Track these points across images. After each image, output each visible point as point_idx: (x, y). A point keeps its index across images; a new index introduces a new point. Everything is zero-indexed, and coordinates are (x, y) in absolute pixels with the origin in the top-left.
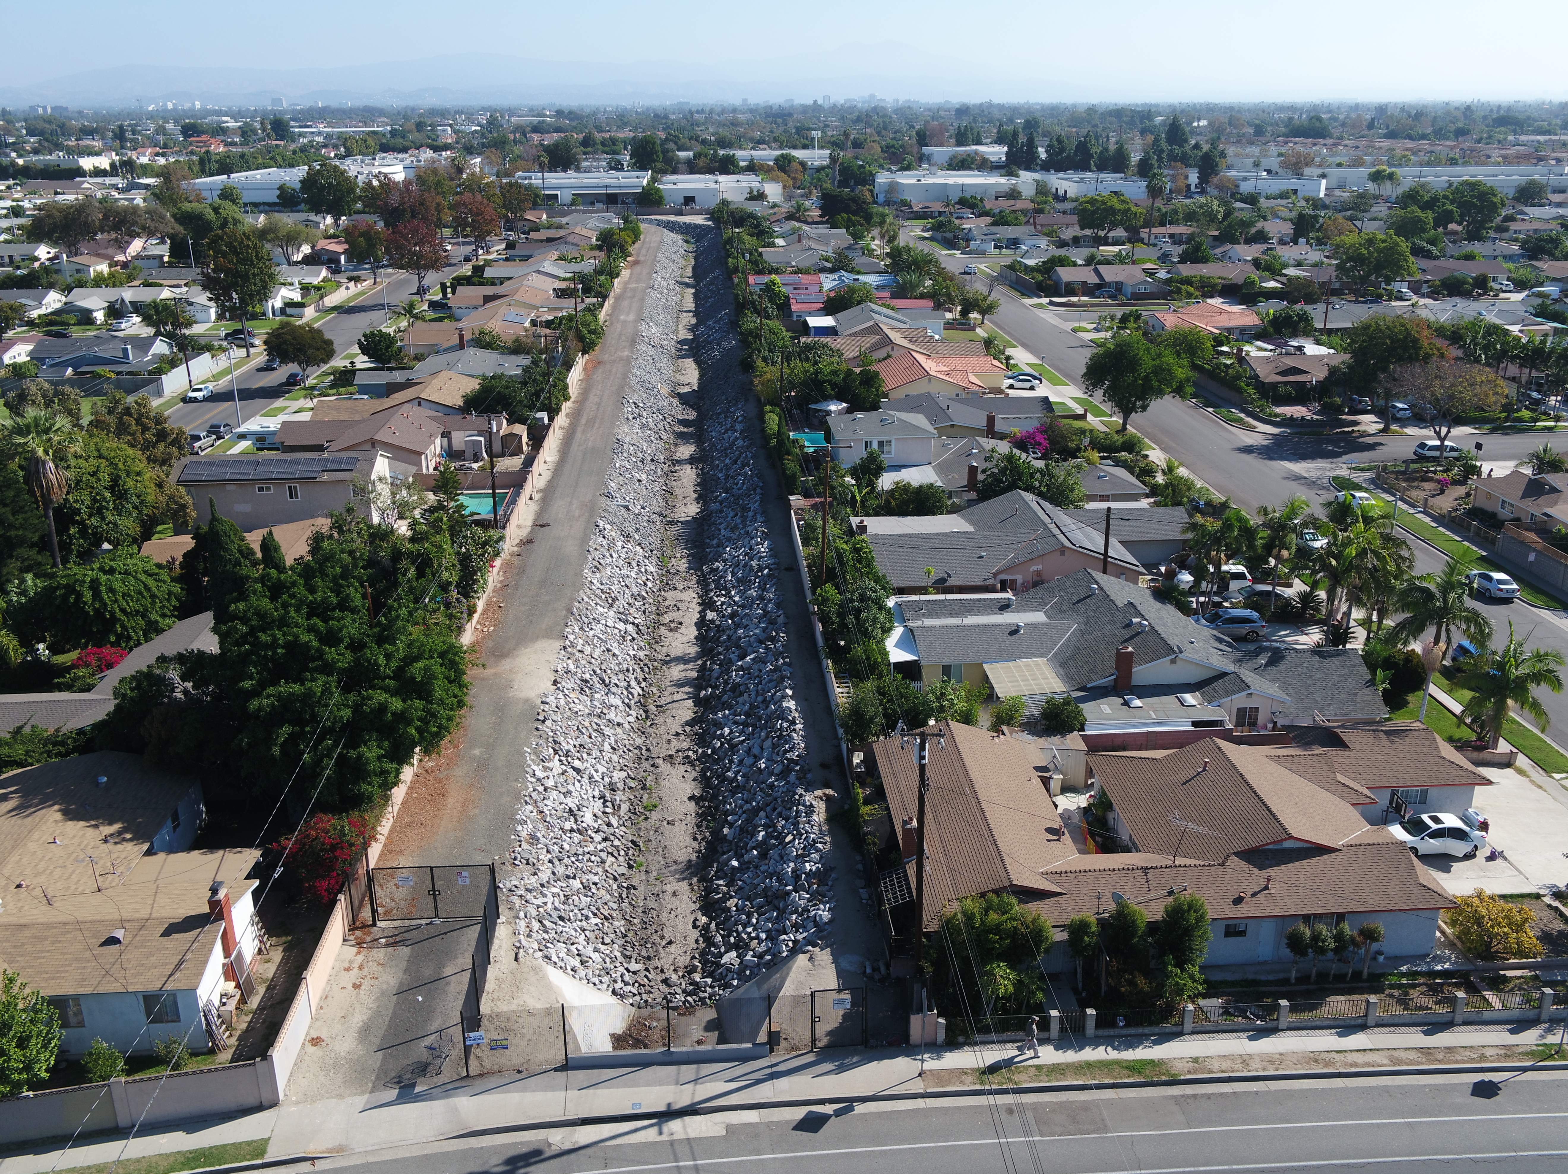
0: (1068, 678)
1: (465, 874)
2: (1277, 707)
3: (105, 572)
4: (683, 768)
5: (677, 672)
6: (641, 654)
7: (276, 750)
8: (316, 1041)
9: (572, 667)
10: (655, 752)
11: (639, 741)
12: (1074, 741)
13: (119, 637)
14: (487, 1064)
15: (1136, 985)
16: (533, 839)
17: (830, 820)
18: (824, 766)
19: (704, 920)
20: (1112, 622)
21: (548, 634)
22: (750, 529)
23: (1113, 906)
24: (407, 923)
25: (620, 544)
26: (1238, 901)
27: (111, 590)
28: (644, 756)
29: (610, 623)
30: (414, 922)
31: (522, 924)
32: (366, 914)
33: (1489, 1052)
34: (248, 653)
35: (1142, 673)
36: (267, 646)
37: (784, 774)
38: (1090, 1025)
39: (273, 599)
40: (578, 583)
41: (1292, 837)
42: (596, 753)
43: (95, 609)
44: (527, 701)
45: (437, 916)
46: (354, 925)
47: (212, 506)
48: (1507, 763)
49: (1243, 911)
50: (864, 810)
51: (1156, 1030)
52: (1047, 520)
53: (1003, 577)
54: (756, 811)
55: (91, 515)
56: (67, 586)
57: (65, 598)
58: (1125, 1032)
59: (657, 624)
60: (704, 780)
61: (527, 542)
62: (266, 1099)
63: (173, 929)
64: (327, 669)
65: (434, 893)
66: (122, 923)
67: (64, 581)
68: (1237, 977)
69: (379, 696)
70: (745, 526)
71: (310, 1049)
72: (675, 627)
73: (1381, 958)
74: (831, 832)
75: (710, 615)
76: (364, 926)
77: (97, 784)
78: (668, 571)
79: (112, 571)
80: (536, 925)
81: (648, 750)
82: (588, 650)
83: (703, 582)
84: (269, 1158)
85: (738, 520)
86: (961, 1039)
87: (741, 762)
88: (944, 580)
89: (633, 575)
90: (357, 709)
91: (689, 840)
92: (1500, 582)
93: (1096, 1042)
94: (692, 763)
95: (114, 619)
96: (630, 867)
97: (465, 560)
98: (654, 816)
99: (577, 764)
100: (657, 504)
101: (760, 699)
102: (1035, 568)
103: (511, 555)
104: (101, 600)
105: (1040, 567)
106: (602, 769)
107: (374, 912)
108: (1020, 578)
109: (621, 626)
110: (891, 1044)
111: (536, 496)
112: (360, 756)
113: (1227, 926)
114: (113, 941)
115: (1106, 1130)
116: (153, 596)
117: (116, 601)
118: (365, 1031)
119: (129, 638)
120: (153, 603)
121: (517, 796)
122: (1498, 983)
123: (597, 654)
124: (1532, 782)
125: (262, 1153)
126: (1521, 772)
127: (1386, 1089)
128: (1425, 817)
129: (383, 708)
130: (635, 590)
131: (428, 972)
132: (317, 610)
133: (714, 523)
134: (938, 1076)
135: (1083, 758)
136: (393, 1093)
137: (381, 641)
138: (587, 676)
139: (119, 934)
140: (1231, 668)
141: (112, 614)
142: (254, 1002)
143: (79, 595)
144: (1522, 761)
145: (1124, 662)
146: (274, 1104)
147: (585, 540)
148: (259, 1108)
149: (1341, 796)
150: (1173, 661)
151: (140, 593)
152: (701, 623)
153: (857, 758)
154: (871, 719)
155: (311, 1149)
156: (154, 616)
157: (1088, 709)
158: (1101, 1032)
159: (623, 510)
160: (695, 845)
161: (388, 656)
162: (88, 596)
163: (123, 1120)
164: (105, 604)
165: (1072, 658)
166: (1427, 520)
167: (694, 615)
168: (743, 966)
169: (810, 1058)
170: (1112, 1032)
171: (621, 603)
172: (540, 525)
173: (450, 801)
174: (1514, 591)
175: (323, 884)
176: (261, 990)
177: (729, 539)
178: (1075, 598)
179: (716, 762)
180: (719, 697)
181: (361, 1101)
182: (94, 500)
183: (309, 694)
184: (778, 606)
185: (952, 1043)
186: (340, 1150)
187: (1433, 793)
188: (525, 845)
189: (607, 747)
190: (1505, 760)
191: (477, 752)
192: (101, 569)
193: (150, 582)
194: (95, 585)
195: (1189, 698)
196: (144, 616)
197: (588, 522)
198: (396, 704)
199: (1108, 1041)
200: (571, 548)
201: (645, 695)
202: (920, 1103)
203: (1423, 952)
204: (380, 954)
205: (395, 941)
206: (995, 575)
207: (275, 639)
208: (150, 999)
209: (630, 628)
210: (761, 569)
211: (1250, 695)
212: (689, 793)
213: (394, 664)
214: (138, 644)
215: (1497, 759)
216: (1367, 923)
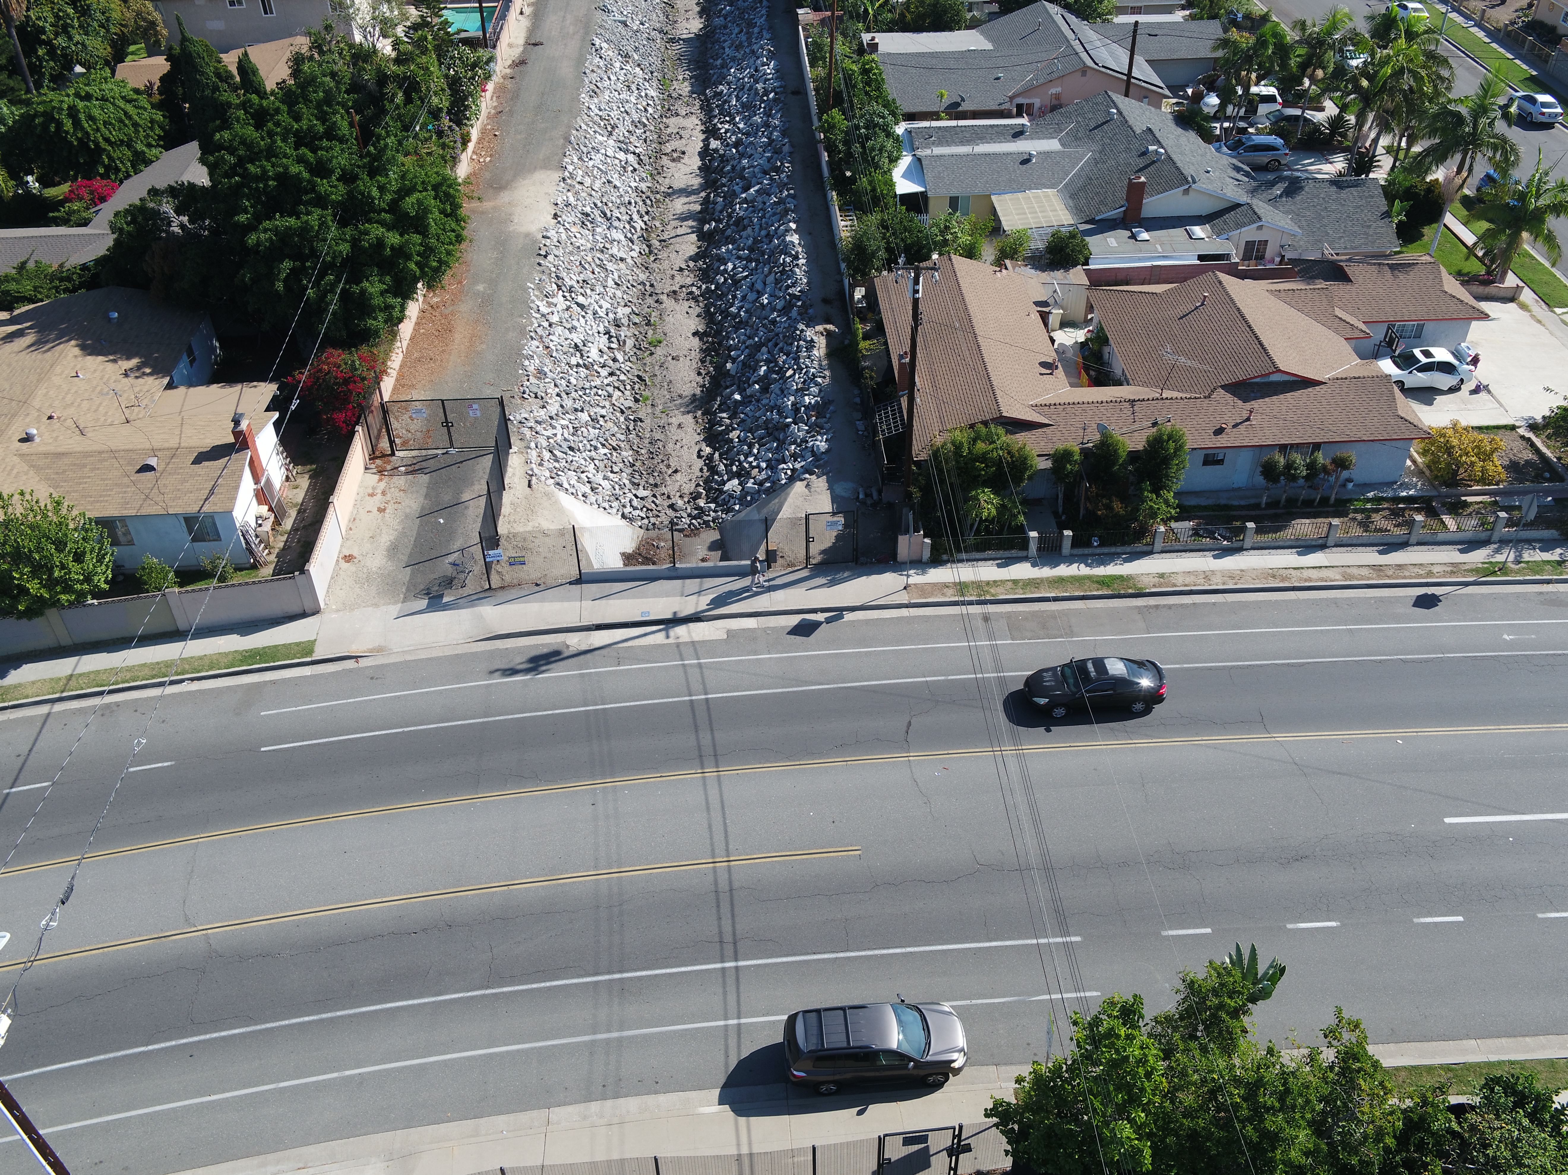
0: (1076, 210)
1: (475, 406)
2: (1287, 240)
3: (82, 99)
4: (686, 304)
5: (680, 205)
6: (643, 186)
7: (280, 286)
8: (348, 558)
9: (572, 200)
10: (659, 288)
11: (643, 277)
12: (1077, 275)
13: (108, 168)
14: (507, 578)
15: (1112, 509)
16: (541, 374)
17: (830, 355)
18: (825, 301)
19: (708, 450)
20: (1128, 150)
21: (546, 165)
22: (755, 47)
23: (1097, 437)
24: (424, 453)
25: (617, 65)
26: (1219, 431)
27: (91, 118)
28: (648, 291)
29: (610, 153)
30: (430, 452)
31: (533, 454)
32: (384, 444)
33: (1435, 569)
34: (239, 186)
35: (1154, 206)
36: (257, 178)
37: (786, 310)
38: (1067, 545)
39: (258, 127)
40: (574, 109)
41: (1280, 371)
42: (599, 289)
43: (77, 139)
44: (527, 235)
45: (452, 446)
46: (374, 455)
47: (180, 24)
48: (1511, 297)
49: (1222, 441)
50: (863, 345)
51: (1128, 549)
52: (1070, 35)
53: (1020, 100)
54: (758, 347)
55: (57, 35)
56: (45, 114)
57: (45, 126)
58: (1098, 551)
59: (659, 154)
60: (707, 316)
61: (520, 63)
62: (308, 606)
63: (202, 458)
64: (321, 201)
65: (447, 424)
66: (154, 452)
67: (41, 108)
68: (1210, 502)
69: (377, 231)
70: (750, 44)
71: (344, 565)
72: (678, 156)
73: (1350, 486)
74: (830, 367)
75: (714, 144)
76: (384, 456)
77: (110, 320)
78: (670, 96)
79: (88, 97)
80: (547, 455)
81: (652, 285)
82: (588, 181)
83: (707, 108)
84: (316, 657)
85: (742, 37)
86: (945, 557)
87: (744, 298)
88: (957, 104)
89: (633, 99)
90: (355, 243)
91: (693, 375)
92: (1544, 105)
93: (1070, 560)
94: (695, 299)
95: (99, 150)
96: (637, 401)
97: (454, 83)
98: (659, 351)
99: (581, 299)
100: (657, 19)
101: (763, 233)
102: (1053, 91)
103: (504, 77)
104: (82, 129)
105: (1059, 90)
106: (606, 305)
107: (392, 442)
108: (1037, 102)
109: (621, 155)
110: (879, 562)
111: (528, 11)
112: (363, 292)
113: (1206, 456)
114: (147, 468)
115: (1072, 634)
116: (136, 125)
117: (98, 130)
118: (393, 550)
119: (117, 170)
120: (137, 132)
121: (523, 332)
122: (1457, 508)
123: (597, 185)
124: (1533, 317)
125: (310, 652)
126: (1523, 307)
127: (1335, 601)
128: (1417, 352)
129: (380, 243)
130: (635, 117)
131: (447, 498)
132: (303, 139)
133: (718, 41)
134: (921, 589)
135: (1084, 293)
136: (424, 603)
137: (373, 173)
138: (588, 209)
139: (153, 462)
140: (1244, 198)
141: (97, 144)
142: (288, 524)
143: (59, 124)
144: (1527, 295)
145: (1136, 193)
146: (316, 612)
147: (580, 61)
148: (304, 615)
149: (1336, 331)
150: (1186, 192)
151: (121, 121)
152: (705, 152)
153: (859, 293)
154: (873, 255)
155: (354, 650)
156: (140, 147)
157: (1093, 242)
158: (1076, 551)
159: (621, 26)
160: (699, 379)
161: (382, 189)
162: (68, 125)
163: (182, 625)
164: (87, 133)
165: (1083, 188)
166: (1481, 34)
167: (696, 143)
168: (745, 492)
169: (805, 573)
170: (1086, 551)
171: (621, 131)
172: (532, 43)
173: (458, 336)
174: (1556, 115)
175: (340, 416)
176: (293, 513)
177: (733, 59)
178: (1093, 124)
179: (720, 298)
180: (723, 231)
181: (395, 609)
182: (57, 17)
183: (305, 229)
184: (784, 134)
185: (936, 560)
186: (380, 650)
187: (1429, 327)
188: (533, 380)
189: (610, 283)
190: (1509, 294)
191: (480, 287)
192: (77, 95)
193: (129, 108)
194: (73, 112)
195: (1198, 231)
196: (129, 146)
197: (583, 40)
198: (393, 239)
199: (1082, 559)
200: (566, 70)
201: (647, 230)
202: (905, 612)
203: (1391, 479)
204: (401, 481)
205: (414, 469)
206: (1011, 98)
207: (265, 171)
208: (189, 520)
209: (631, 158)
210: (766, 93)
211: (1260, 228)
212: (693, 329)
213: (388, 197)
214: (128, 176)
215: (1502, 294)
216: (1341, 453)
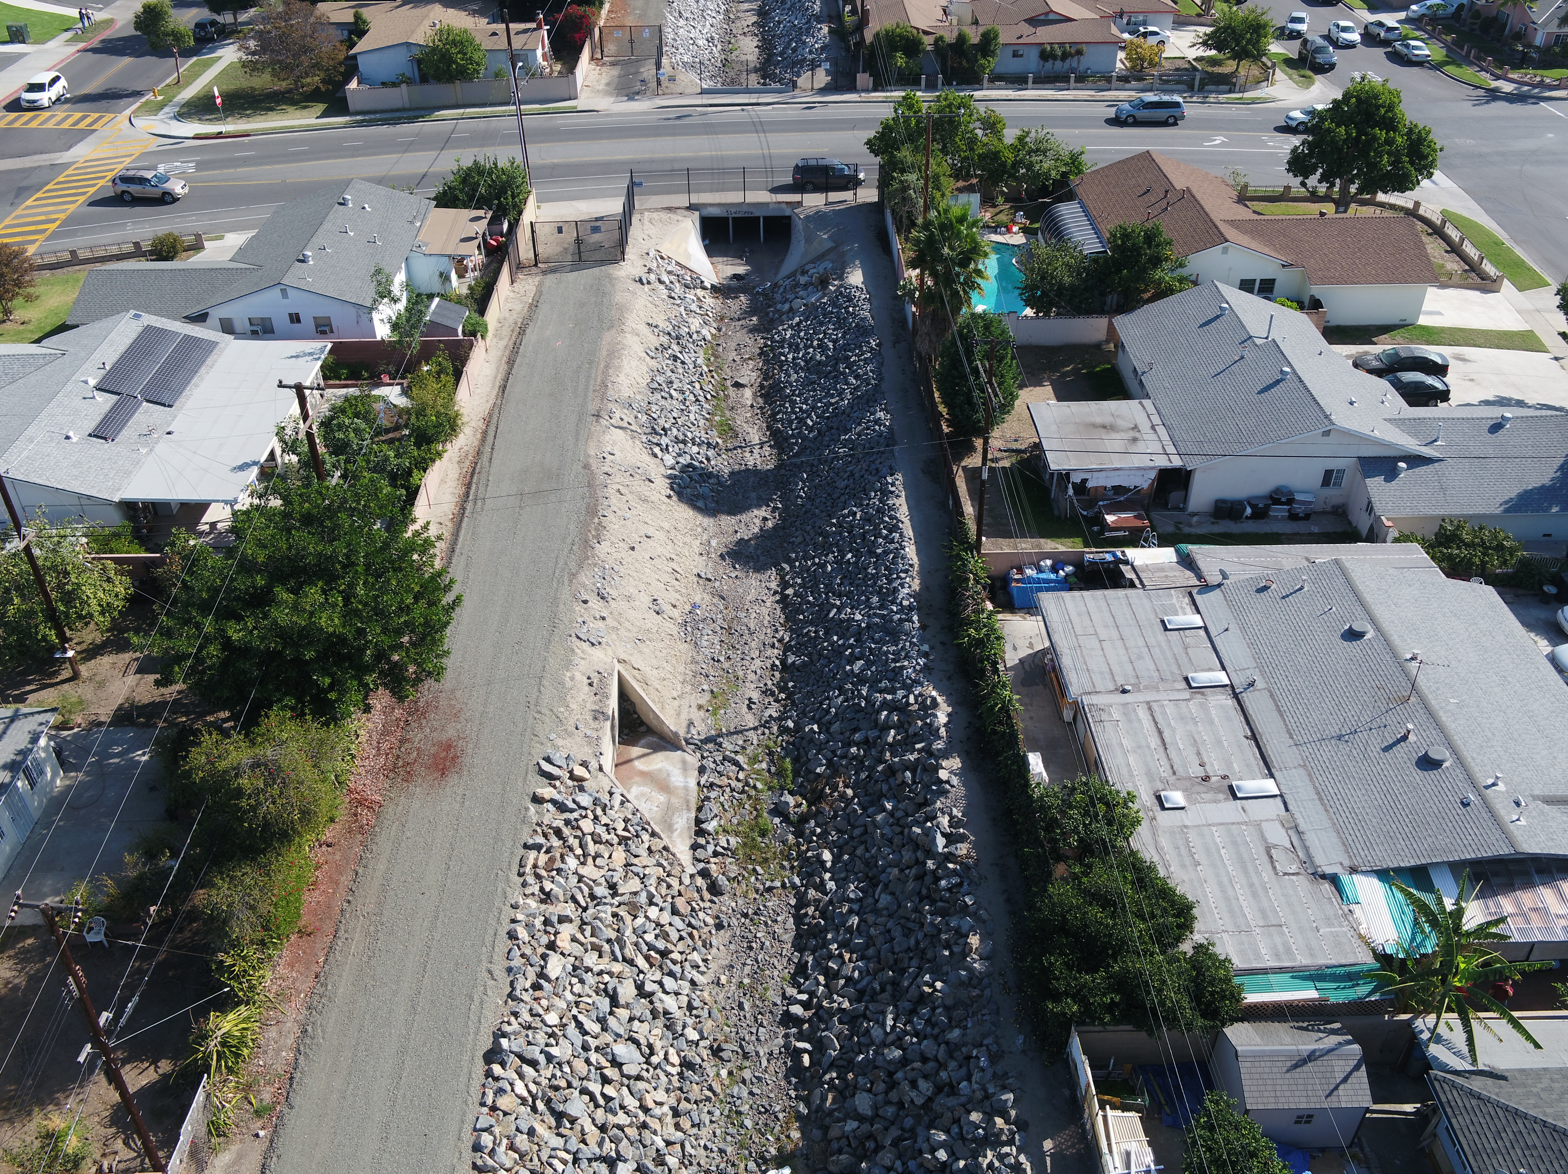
1: (645, 28)
4: (751, 37)
10: (734, 31)
11: (725, 26)
14: (666, 91)
16: (674, 40)
17: (829, 32)
18: (829, 16)
23: (958, 38)
24: (618, 59)
26: (1019, 37)
28: (729, 31)
30: (621, 58)
31: (674, 61)
32: (599, 52)
37: (808, 22)
38: (940, 82)
41: (1052, 11)
42: (702, 23)
45: (632, 55)
46: (594, 56)
49: (1021, 41)
50: (847, 19)
51: (971, 87)
54: (791, 39)
58: (956, 88)
60: (763, 40)
62: (576, 95)
65: (631, 41)
71: (585, 87)
76: (598, 59)
81: (731, 29)
84: (579, 110)
86: (880, 89)
87: (784, 26)
91: (755, 57)
93: (942, 89)
94: (756, 35)
98: (736, 51)
99: (692, 24)
106: (706, 30)
107: (602, 51)
110: (847, 89)
113: (1013, 47)
114: (495, 34)
118: (608, 84)
121: (664, 24)
127: (1068, 105)
131: (632, 70)
134: (867, 98)
136: (626, 99)
139: (497, 31)
146: (576, 98)
148: (570, 99)
153: (848, 8)
155: (597, 109)
160: (759, 58)
169: (812, 93)
170: (950, 85)
175: (577, 36)
179: (770, 31)
180: (773, 9)
181: (612, 99)
185: (875, 90)
186: (610, 110)
188: (671, 41)
199: (947, 88)
202: (858, 103)
204: (608, 67)
205: (613, 64)
212: (755, 45)
216: (1079, 47)
